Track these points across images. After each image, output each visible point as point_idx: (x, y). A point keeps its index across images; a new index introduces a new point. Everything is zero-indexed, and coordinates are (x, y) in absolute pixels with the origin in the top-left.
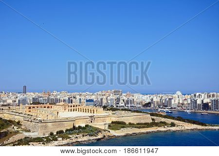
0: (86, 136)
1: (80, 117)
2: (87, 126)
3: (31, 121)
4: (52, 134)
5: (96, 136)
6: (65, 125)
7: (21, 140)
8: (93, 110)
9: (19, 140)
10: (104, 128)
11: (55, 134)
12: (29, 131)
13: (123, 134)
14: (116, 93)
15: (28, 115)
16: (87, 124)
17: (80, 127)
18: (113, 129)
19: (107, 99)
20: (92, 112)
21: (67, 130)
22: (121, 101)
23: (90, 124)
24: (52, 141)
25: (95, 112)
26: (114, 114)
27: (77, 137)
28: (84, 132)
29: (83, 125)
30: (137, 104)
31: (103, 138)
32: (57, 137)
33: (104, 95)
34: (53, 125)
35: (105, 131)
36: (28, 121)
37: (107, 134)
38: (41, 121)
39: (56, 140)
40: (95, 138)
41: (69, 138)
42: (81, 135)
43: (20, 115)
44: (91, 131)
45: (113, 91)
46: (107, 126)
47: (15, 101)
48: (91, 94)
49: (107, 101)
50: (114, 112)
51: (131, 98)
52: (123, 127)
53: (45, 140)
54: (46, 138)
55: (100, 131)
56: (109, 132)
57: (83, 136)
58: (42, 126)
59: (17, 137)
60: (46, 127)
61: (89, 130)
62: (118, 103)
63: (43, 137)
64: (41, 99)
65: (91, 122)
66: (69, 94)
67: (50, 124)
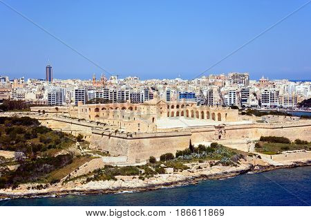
0: (216, 164)
1: (198, 127)
2: (214, 145)
3: (110, 136)
4: (152, 160)
5: (236, 166)
6: (174, 143)
7: (99, 170)
8: (219, 114)
9: (95, 171)
10: (246, 150)
11: (158, 160)
12: (107, 154)
13: (288, 162)
14: (237, 79)
15: (98, 123)
16: (214, 141)
17: (201, 148)
18: (265, 152)
19: (219, 91)
20: (217, 117)
21: (179, 154)
22: (251, 96)
23: (219, 142)
24: (156, 174)
25: (223, 118)
26: (262, 122)
27: (200, 168)
28: (211, 157)
29: (207, 144)
30: (286, 101)
31: (249, 170)
32: (162, 165)
33: (213, 84)
34: (152, 143)
35: (251, 155)
36: (103, 134)
37: (255, 161)
38: (131, 136)
39: (162, 171)
40: (234, 169)
41: (186, 168)
42: (206, 163)
43: (81, 123)
44: (225, 155)
45: (232, 75)
46: (253, 146)
47: (41, 97)
48: (186, 81)
49: (221, 96)
50: (260, 118)
51: (271, 89)
52: (286, 149)
53: (143, 171)
54: (142, 167)
55: (242, 156)
56: (259, 157)
57: (212, 165)
58: (133, 145)
59: (92, 166)
60: (140, 146)
61: (220, 153)
62: (246, 101)
63: (138, 167)
64: (92, 92)
65: (220, 137)
66: (143, 82)
67: (146, 142)
